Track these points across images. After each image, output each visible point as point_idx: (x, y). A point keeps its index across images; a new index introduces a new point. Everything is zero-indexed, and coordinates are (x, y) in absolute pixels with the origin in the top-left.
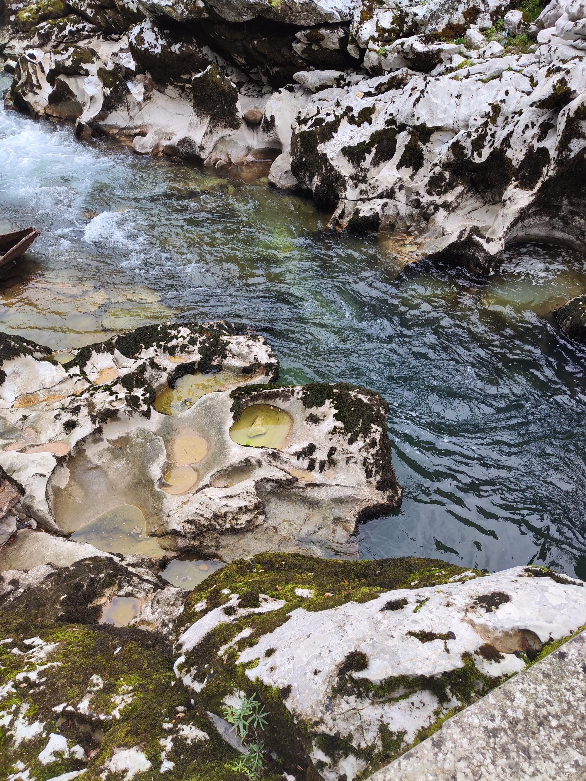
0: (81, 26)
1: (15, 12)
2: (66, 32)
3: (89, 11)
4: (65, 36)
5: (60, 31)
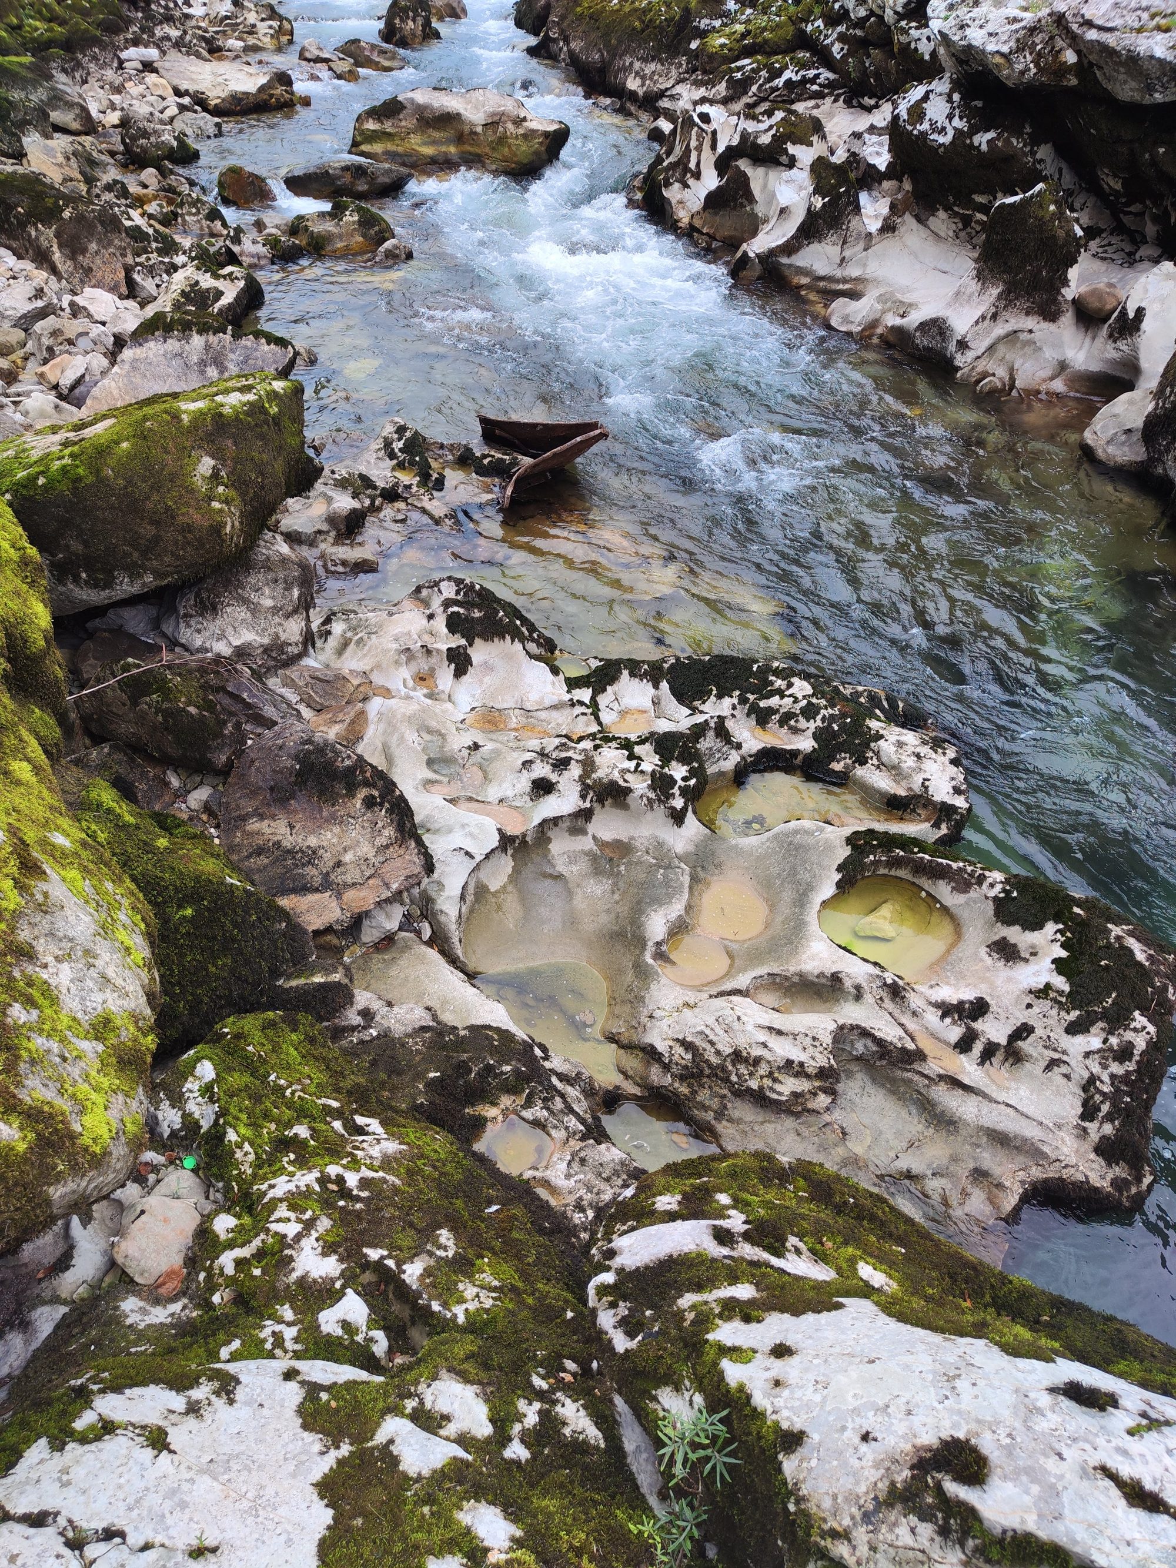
0: (811, 73)
1: (703, 34)
2: (779, 82)
3: (836, 48)
4: (776, 89)
5: (770, 79)
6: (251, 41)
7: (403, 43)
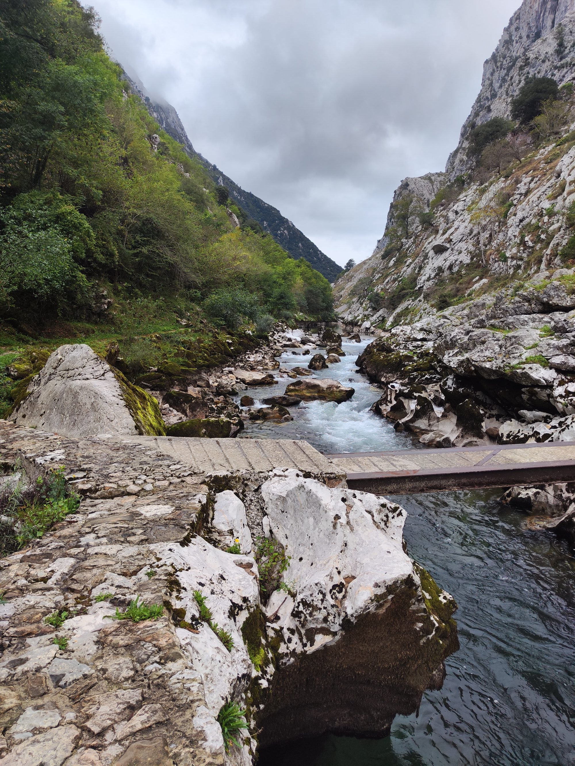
0: (434, 376)
1: (405, 366)
2: (424, 378)
3: (438, 369)
4: (423, 380)
5: (421, 378)
6: (265, 367)
7: (315, 369)
